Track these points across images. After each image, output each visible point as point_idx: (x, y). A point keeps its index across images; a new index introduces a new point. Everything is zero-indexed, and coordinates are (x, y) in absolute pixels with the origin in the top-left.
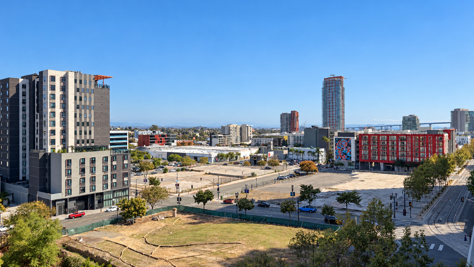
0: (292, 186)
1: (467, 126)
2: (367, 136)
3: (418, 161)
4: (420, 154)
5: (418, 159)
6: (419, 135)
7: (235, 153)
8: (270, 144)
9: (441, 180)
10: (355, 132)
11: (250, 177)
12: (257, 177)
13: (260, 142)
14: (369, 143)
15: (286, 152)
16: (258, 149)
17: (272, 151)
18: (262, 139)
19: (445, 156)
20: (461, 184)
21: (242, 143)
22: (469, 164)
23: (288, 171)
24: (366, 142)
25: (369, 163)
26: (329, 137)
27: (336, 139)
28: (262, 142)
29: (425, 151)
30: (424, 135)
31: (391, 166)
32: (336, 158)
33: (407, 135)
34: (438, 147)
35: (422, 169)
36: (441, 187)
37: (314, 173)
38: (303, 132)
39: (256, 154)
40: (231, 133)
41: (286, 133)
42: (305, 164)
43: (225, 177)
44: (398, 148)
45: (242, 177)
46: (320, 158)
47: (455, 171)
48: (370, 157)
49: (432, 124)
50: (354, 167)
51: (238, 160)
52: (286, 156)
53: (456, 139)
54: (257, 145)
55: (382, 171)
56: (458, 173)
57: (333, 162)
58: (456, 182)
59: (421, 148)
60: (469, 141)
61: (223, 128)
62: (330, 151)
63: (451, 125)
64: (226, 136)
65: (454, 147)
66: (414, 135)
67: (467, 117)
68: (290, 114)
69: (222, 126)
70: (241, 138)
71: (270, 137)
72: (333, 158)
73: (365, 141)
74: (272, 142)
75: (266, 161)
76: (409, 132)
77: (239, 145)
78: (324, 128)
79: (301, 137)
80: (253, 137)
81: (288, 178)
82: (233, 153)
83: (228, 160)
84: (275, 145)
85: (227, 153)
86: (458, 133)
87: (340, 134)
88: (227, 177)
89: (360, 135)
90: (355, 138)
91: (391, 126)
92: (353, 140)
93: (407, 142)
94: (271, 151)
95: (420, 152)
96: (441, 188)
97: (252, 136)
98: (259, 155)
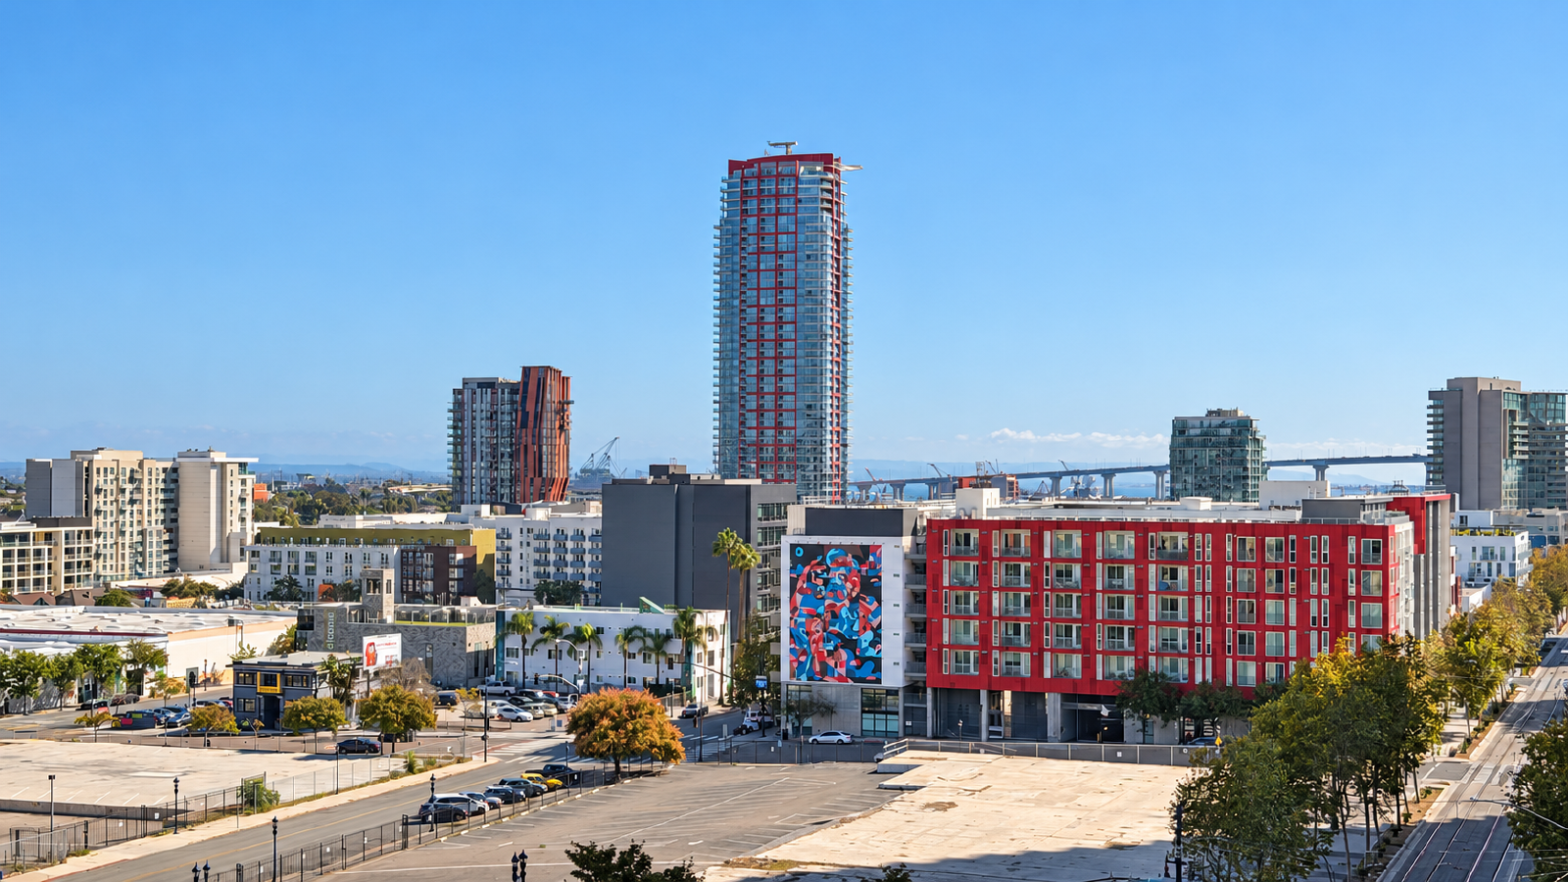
0: (520, 859)
1: (1510, 476)
2: (975, 534)
3: (1252, 682)
4: (1262, 640)
5: (1251, 670)
6: (1259, 530)
7: (124, 653)
8: (376, 584)
9: (1376, 792)
10: (906, 505)
11: (231, 811)
12: (280, 813)
13: (311, 571)
14: (984, 573)
15: (480, 637)
16: (294, 621)
17: (394, 629)
18: (321, 551)
19: (1394, 648)
20: (1478, 814)
21: (182, 579)
22: (1520, 698)
23: (492, 760)
24: (967, 567)
25: (984, 694)
26: (757, 536)
27: (793, 547)
28: (321, 571)
29: (1293, 622)
30: (1286, 528)
31: (1105, 712)
32: (797, 670)
33: (1190, 528)
34: (1359, 598)
35: (1273, 728)
36: (1378, 832)
37: (657, 766)
38: (595, 509)
39: (276, 659)
40: (98, 512)
41: (485, 509)
42: (604, 714)
43: (43, 821)
44: (1141, 605)
45: (173, 819)
46: (699, 671)
47: (1448, 737)
48: (984, 661)
49: (1332, 467)
50: (895, 724)
51: (146, 702)
52: (482, 666)
53: (1454, 550)
54: (285, 591)
55: (1055, 739)
56: (1464, 751)
57: (778, 692)
58: (1454, 800)
59: (1271, 606)
60: (1523, 565)
61: (39, 474)
62: (763, 625)
63: (1428, 472)
64: (63, 530)
65: (1445, 596)
66: (1232, 527)
67: (1513, 427)
68: (513, 389)
69: (29, 462)
70: (173, 545)
71: (377, 538)
72: (778, 669)
73: (962, 563)
74: (389, 575)
75: (345, 699)
76: (1203, 508)
77: (157, 594)
78: (728, 482)
79: (580, 536)
80: (258, 539)
81: (493, 805)
82: (115, 648)
83: (73, 701)
84: (407, 594)
85: (68, 650)
86: (1463, 520)
87: (817, 521)
88: (58, 821)
89: (936, 526)
90: (907, 541)
91: (1108, 474)
92: (894, 554)
93: (1191, 573)
94: (384, 629)
95: (1261, 627)
96: (1374, 841)
97: (252, 528)
98: (297, 659)
